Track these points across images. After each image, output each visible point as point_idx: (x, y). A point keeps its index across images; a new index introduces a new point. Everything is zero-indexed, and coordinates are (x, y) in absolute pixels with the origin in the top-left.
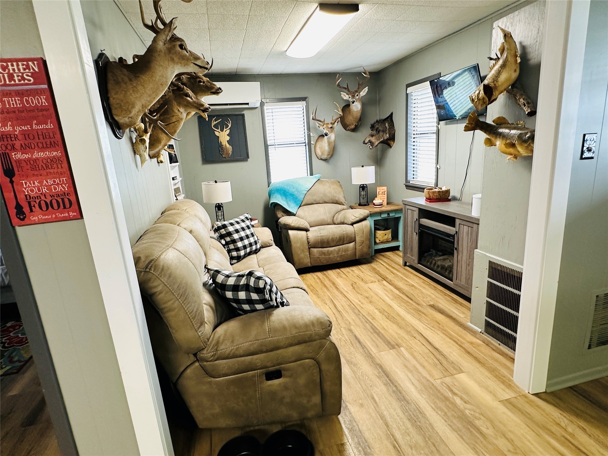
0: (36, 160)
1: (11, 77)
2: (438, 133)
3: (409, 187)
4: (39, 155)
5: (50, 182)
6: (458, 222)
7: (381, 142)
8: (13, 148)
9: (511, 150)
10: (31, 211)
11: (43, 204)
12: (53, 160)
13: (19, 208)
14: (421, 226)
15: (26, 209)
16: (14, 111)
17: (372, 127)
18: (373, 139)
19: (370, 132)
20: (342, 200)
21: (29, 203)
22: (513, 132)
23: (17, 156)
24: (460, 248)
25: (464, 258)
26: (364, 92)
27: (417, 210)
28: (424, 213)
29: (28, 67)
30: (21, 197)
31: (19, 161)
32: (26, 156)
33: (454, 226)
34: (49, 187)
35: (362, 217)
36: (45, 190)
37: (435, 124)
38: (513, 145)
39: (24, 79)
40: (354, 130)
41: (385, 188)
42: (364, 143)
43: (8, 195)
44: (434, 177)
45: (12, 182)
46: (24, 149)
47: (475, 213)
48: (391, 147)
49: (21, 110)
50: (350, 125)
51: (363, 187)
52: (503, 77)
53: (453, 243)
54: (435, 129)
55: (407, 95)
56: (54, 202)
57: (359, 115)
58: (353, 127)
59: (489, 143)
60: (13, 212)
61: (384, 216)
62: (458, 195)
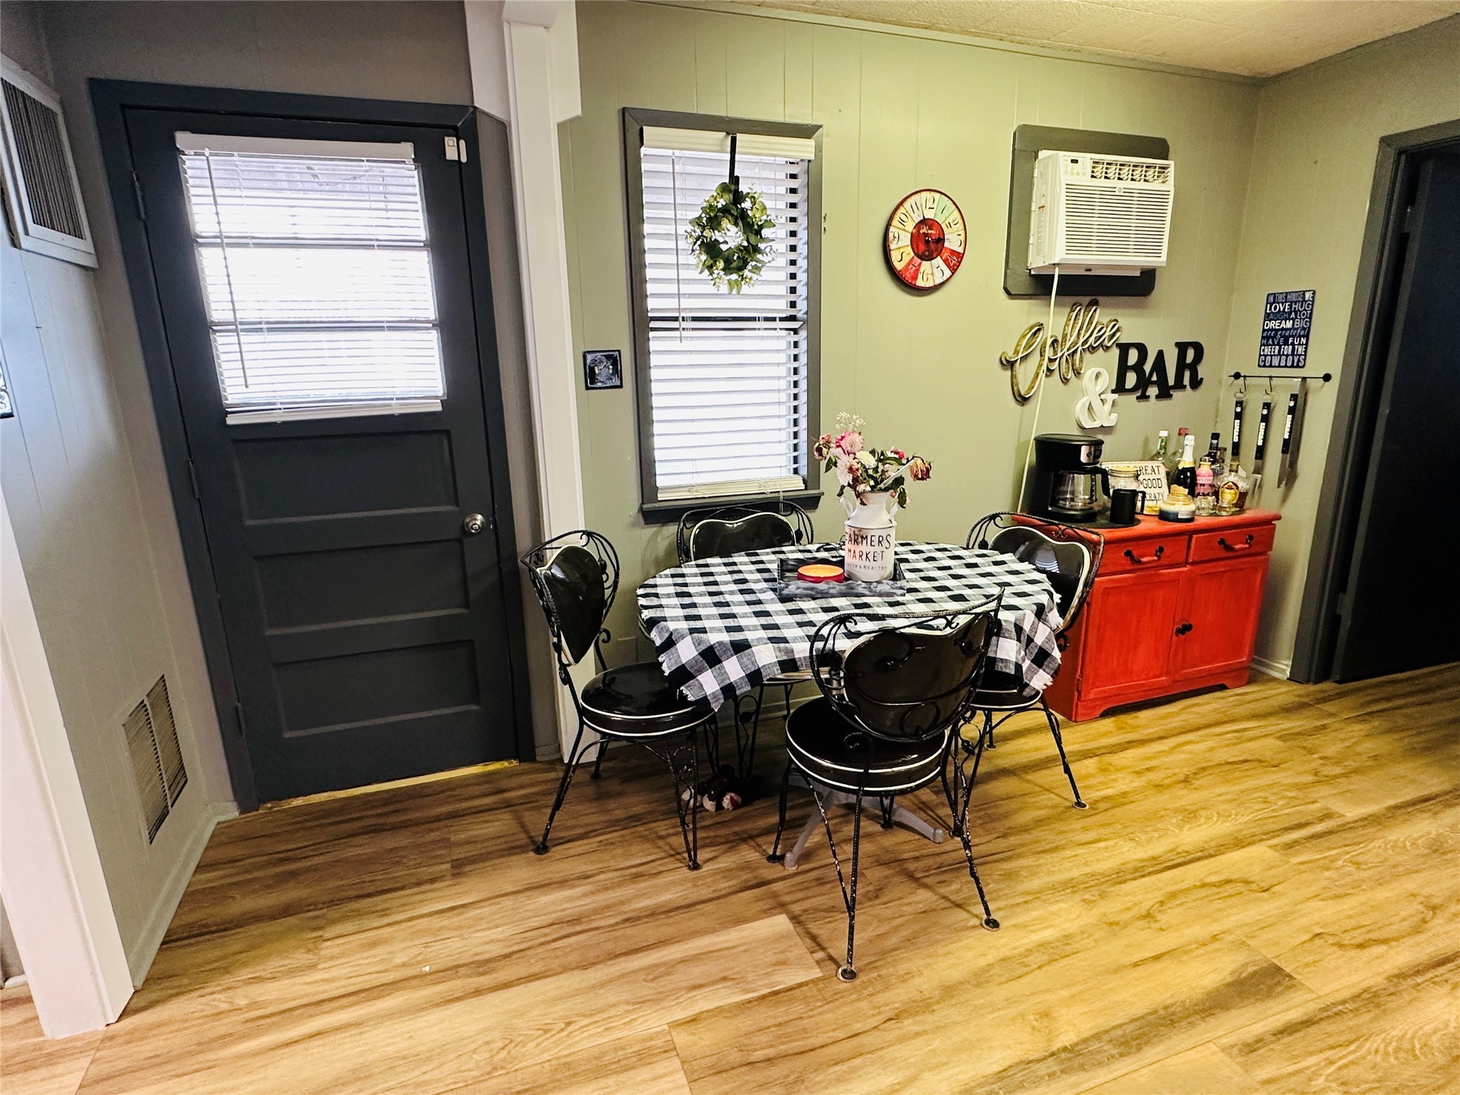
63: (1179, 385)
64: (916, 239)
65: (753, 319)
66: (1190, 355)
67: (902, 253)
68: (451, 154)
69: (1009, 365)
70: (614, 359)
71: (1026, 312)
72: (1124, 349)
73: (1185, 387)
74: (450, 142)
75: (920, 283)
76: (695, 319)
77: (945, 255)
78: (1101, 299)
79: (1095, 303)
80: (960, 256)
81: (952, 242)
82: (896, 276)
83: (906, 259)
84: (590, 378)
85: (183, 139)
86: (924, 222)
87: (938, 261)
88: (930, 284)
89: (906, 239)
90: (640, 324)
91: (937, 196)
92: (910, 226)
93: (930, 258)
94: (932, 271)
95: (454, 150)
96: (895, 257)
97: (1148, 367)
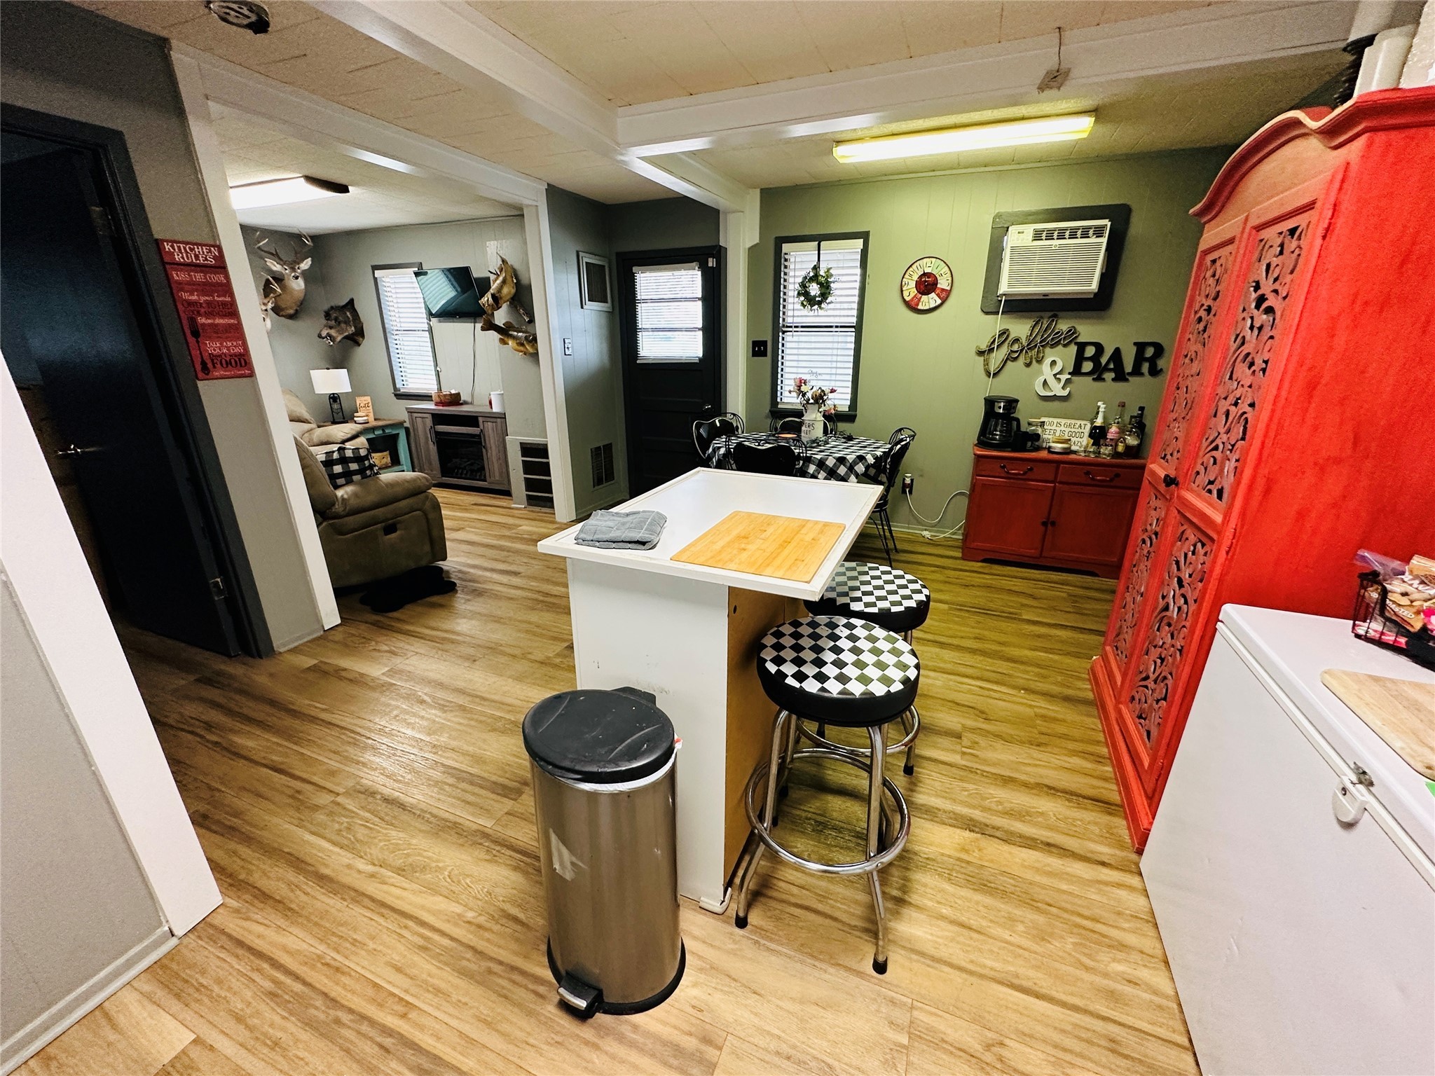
0: (218, 325)
1: (197, 257)
2: (430, 330)
3: (400, 396)
4: (219, 321)
5: (229, 344)
6: (481, 420)
7: (346, 337)
8: (199, 314)
9: (522, 348)
10: (214, 367)
11: (224, 361)
12: (230, 325)
13: (204, 364)
14: (437, 433)
15: (210, 365)
16: (199, 284)
17: (327, 315)
18: (333, 332)
19: (324, 321)
20: (307, 416)
21: (212, 360)
22: (520, 334)
23: (202, 320)
24: (488, 445)
25: (494, 453)
26: (306, 264)
27: (429, 416)
28: (438, 418)
29: (210, 251)
30: (206, 356)
31: (203, 325)
32: (209, 321)
33: (478, 426)
34: (228, 348)
35: (354, 433)
36: (225, 351)
37: (426, 321)
38: (522, 345)
39: (206, 260)
40: (291, 317)
41: (368, 399)
42: (320, 336)
43: (195, 353)
44: (435, 382)
45: (198, 342)
46: (207, 315)
47: (496, 408)
48: (359, 345)
49: (204, 284)
50: (286, 308)
51: (334, 398)
52: (505, 290)
53: (480, 443)
54: (426, 327)
55: (375, 279)
56: (233, 361)
57: (302, 295)
58: (291, 312)
59: (503, 342)
60: (198, 367)
61: (379, 432)
62: (469, 400)
63: (1137, 371)
64: (918, 284)
65: (831, 327)
66: (1150, 352)
67: (911, 291)
68: (710, 264)
69: (981, 353)
70: (764, 343)
71: (998, 323)
72: (1082, 347)
73: (1142, 374)
74: (710, 260)
75: (920, 307)
76: (802, 327)
77: (938, 291)
78: (1060, 314)
79: (1055, 316)
80: (948, 293)
81: (943, 284)
82: (908, 304)
83: (912, 295)
84: (755, 354)
85: (635, 269)
86: (925, 274)
87: (933, 295)
88: (927, 307)
89: (913, 284)
90: (778, 329)
91: (934, 260)
92: (916, 277)
93: (927, 293)
94: (930, 300)
95: (711, 263)
96: (906, 294)
97: (1104, 360)
